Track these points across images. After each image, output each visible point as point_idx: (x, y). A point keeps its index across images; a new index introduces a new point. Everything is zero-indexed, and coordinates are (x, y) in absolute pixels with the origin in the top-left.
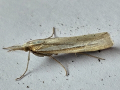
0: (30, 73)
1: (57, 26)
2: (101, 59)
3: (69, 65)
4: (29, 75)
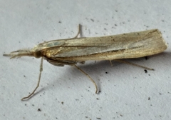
0: (43, 89)
1: (84, 23)
2: (149, 69)
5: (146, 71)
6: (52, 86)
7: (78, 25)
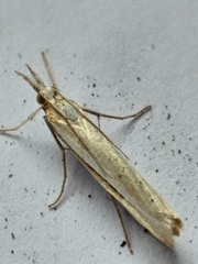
0: (18, 138)
3: (77, 194)
4: (10, 140)
5: (124, 244)
6: (30, 145)
7: (148, 105)
